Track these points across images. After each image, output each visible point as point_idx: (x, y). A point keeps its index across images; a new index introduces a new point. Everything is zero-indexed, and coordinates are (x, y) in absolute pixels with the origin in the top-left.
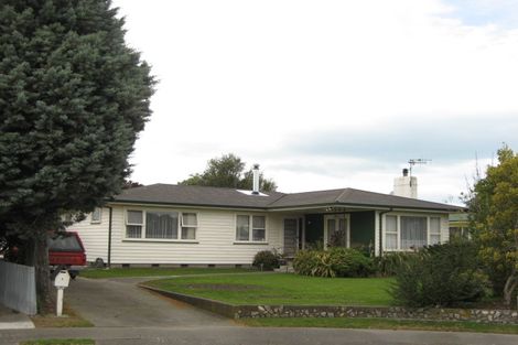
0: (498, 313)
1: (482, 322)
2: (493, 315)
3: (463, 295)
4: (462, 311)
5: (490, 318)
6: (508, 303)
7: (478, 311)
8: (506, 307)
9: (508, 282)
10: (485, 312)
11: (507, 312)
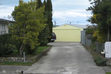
0: (17, 58)
1: (11, 62)
2: (15, 59)
3: (5, 52)
4: (4, 58)
5: (14, 60)
6: (21, 55)
7: (10, 58)
8: (20, 56)
9: (21, 47)
10: (12, 58)
11: (20, 58)
